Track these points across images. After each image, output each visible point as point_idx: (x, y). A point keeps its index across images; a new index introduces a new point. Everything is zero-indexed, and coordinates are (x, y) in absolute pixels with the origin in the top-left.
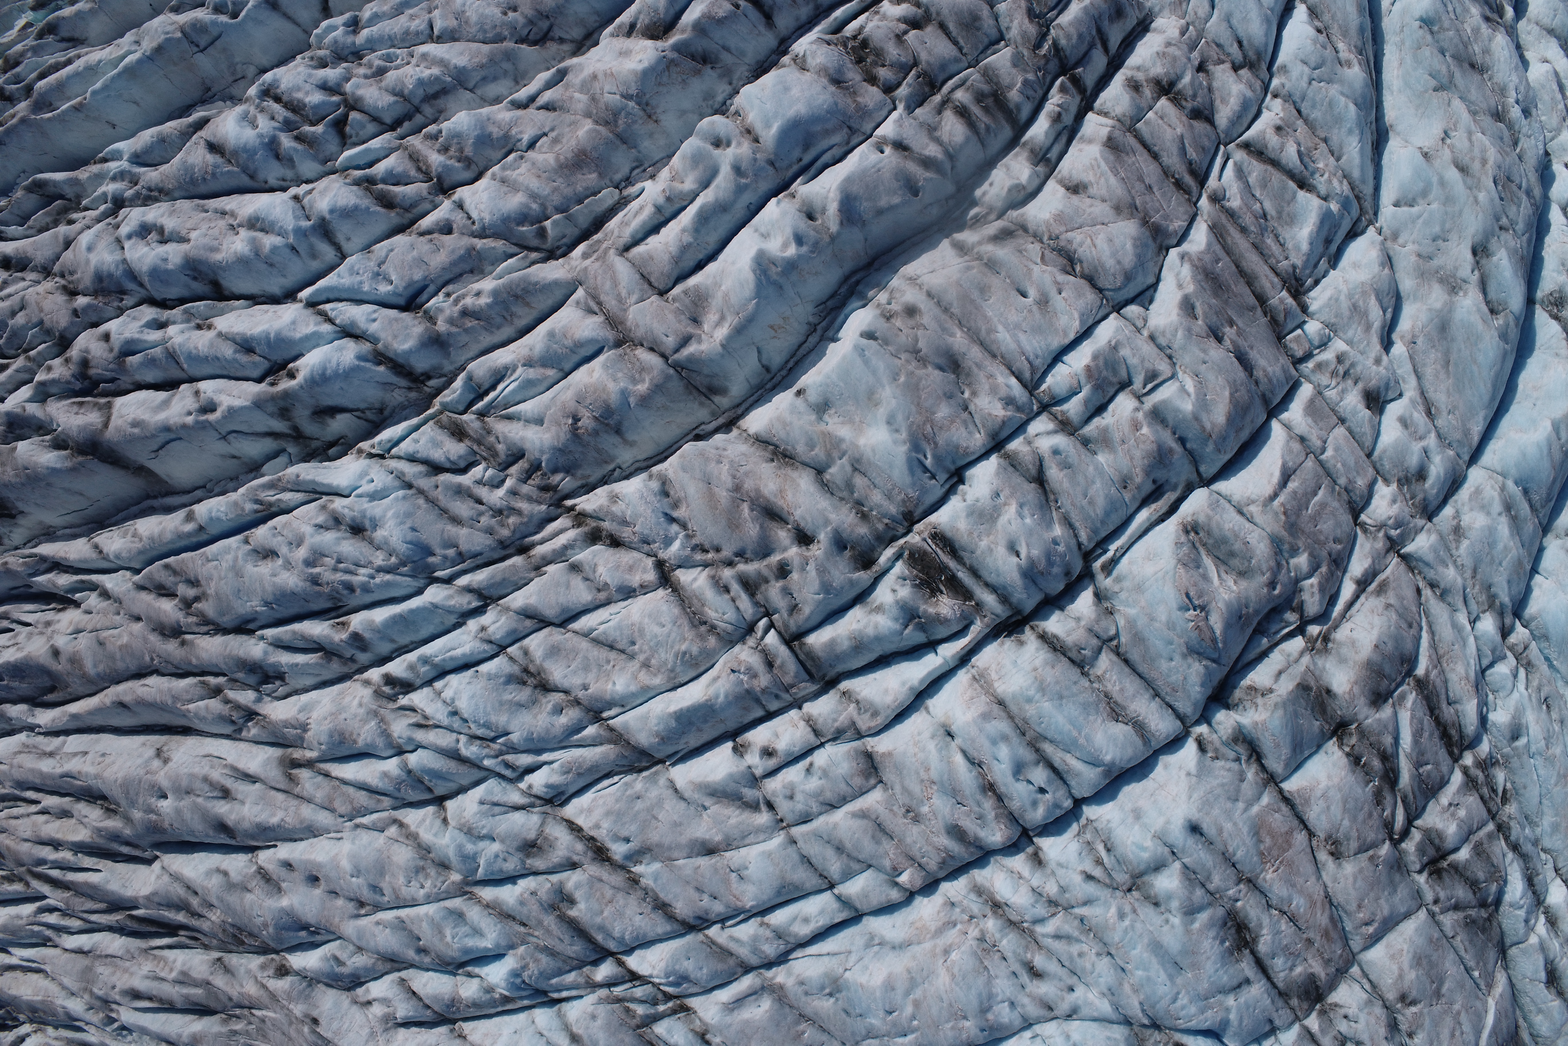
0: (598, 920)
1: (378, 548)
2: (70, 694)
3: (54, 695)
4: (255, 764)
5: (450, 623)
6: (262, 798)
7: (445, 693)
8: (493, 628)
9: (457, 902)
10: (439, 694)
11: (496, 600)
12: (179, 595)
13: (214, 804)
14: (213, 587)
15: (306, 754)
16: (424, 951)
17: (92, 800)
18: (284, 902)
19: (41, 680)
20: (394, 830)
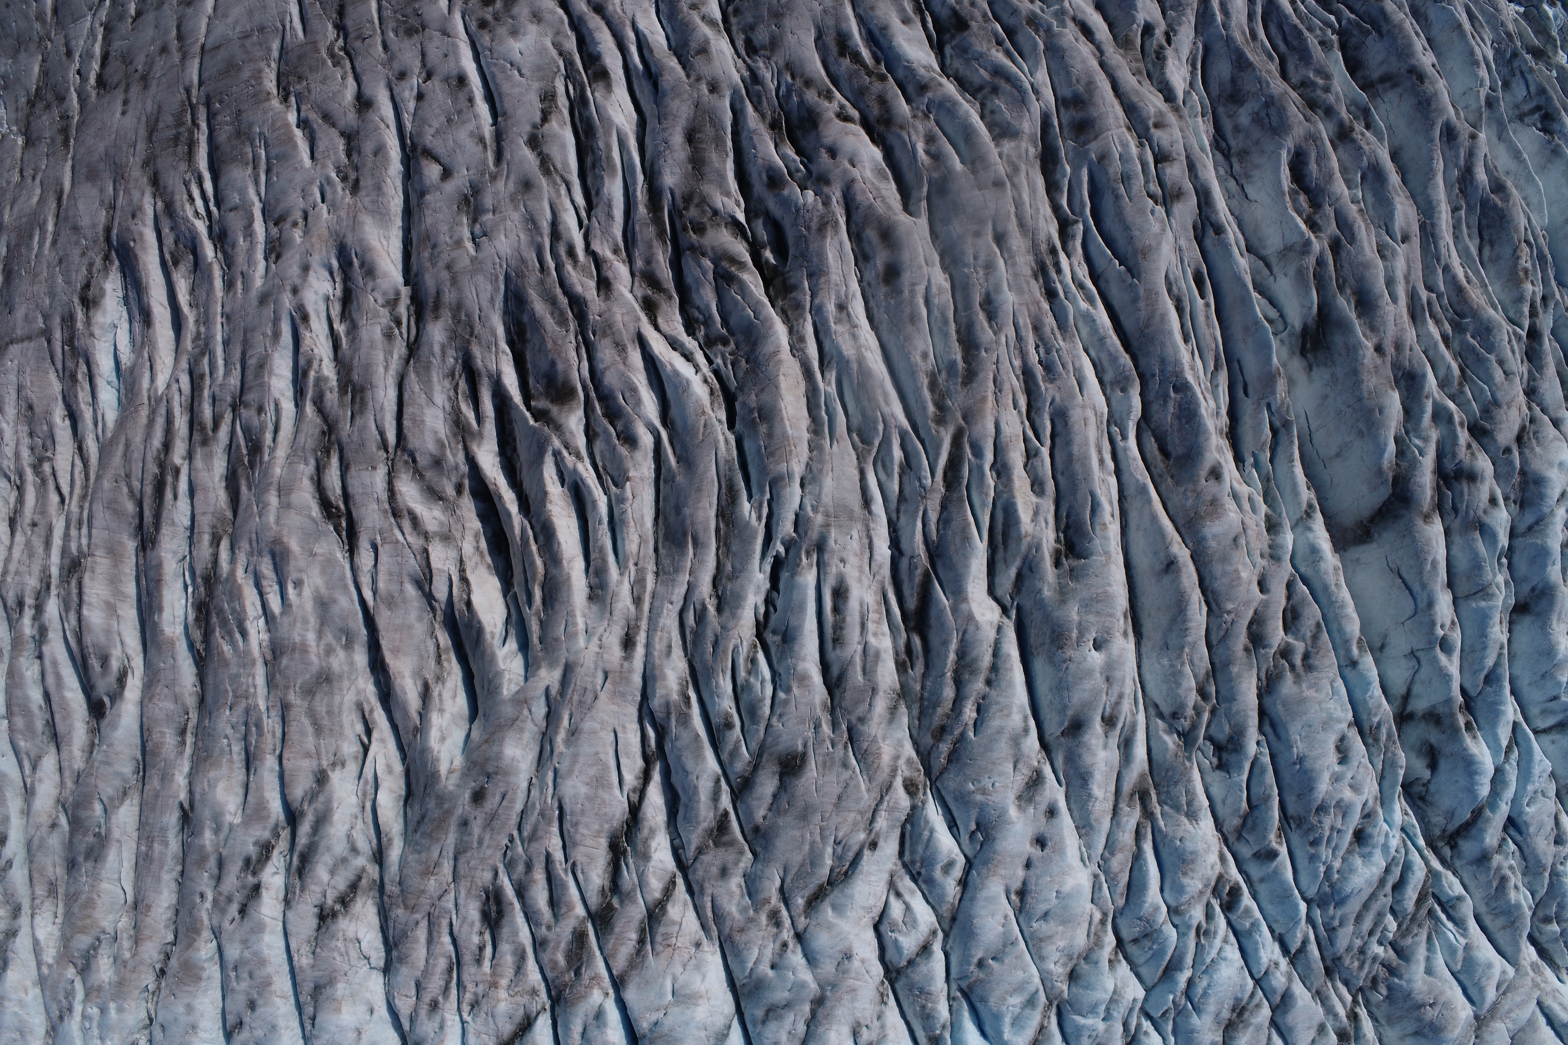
1: (1344, 859)
2: (1161, 476)
3: (1157, 452)
4: (1140, 751)
5: (1274, 926)
6: (1111, 768)
7: (1228, 948)
8: (1278, 974)
9: (1042, 998)
10: (1225, 941)
11: (1292, 962)
12: (1290, 639)
13: (1100, 712)
14: (1310, 693)
15: (1157, 810)
16: (981, 964)
17: (1063, 526)
18: (1013, 812)
19: (1177, 441)
20: (1098, 916)
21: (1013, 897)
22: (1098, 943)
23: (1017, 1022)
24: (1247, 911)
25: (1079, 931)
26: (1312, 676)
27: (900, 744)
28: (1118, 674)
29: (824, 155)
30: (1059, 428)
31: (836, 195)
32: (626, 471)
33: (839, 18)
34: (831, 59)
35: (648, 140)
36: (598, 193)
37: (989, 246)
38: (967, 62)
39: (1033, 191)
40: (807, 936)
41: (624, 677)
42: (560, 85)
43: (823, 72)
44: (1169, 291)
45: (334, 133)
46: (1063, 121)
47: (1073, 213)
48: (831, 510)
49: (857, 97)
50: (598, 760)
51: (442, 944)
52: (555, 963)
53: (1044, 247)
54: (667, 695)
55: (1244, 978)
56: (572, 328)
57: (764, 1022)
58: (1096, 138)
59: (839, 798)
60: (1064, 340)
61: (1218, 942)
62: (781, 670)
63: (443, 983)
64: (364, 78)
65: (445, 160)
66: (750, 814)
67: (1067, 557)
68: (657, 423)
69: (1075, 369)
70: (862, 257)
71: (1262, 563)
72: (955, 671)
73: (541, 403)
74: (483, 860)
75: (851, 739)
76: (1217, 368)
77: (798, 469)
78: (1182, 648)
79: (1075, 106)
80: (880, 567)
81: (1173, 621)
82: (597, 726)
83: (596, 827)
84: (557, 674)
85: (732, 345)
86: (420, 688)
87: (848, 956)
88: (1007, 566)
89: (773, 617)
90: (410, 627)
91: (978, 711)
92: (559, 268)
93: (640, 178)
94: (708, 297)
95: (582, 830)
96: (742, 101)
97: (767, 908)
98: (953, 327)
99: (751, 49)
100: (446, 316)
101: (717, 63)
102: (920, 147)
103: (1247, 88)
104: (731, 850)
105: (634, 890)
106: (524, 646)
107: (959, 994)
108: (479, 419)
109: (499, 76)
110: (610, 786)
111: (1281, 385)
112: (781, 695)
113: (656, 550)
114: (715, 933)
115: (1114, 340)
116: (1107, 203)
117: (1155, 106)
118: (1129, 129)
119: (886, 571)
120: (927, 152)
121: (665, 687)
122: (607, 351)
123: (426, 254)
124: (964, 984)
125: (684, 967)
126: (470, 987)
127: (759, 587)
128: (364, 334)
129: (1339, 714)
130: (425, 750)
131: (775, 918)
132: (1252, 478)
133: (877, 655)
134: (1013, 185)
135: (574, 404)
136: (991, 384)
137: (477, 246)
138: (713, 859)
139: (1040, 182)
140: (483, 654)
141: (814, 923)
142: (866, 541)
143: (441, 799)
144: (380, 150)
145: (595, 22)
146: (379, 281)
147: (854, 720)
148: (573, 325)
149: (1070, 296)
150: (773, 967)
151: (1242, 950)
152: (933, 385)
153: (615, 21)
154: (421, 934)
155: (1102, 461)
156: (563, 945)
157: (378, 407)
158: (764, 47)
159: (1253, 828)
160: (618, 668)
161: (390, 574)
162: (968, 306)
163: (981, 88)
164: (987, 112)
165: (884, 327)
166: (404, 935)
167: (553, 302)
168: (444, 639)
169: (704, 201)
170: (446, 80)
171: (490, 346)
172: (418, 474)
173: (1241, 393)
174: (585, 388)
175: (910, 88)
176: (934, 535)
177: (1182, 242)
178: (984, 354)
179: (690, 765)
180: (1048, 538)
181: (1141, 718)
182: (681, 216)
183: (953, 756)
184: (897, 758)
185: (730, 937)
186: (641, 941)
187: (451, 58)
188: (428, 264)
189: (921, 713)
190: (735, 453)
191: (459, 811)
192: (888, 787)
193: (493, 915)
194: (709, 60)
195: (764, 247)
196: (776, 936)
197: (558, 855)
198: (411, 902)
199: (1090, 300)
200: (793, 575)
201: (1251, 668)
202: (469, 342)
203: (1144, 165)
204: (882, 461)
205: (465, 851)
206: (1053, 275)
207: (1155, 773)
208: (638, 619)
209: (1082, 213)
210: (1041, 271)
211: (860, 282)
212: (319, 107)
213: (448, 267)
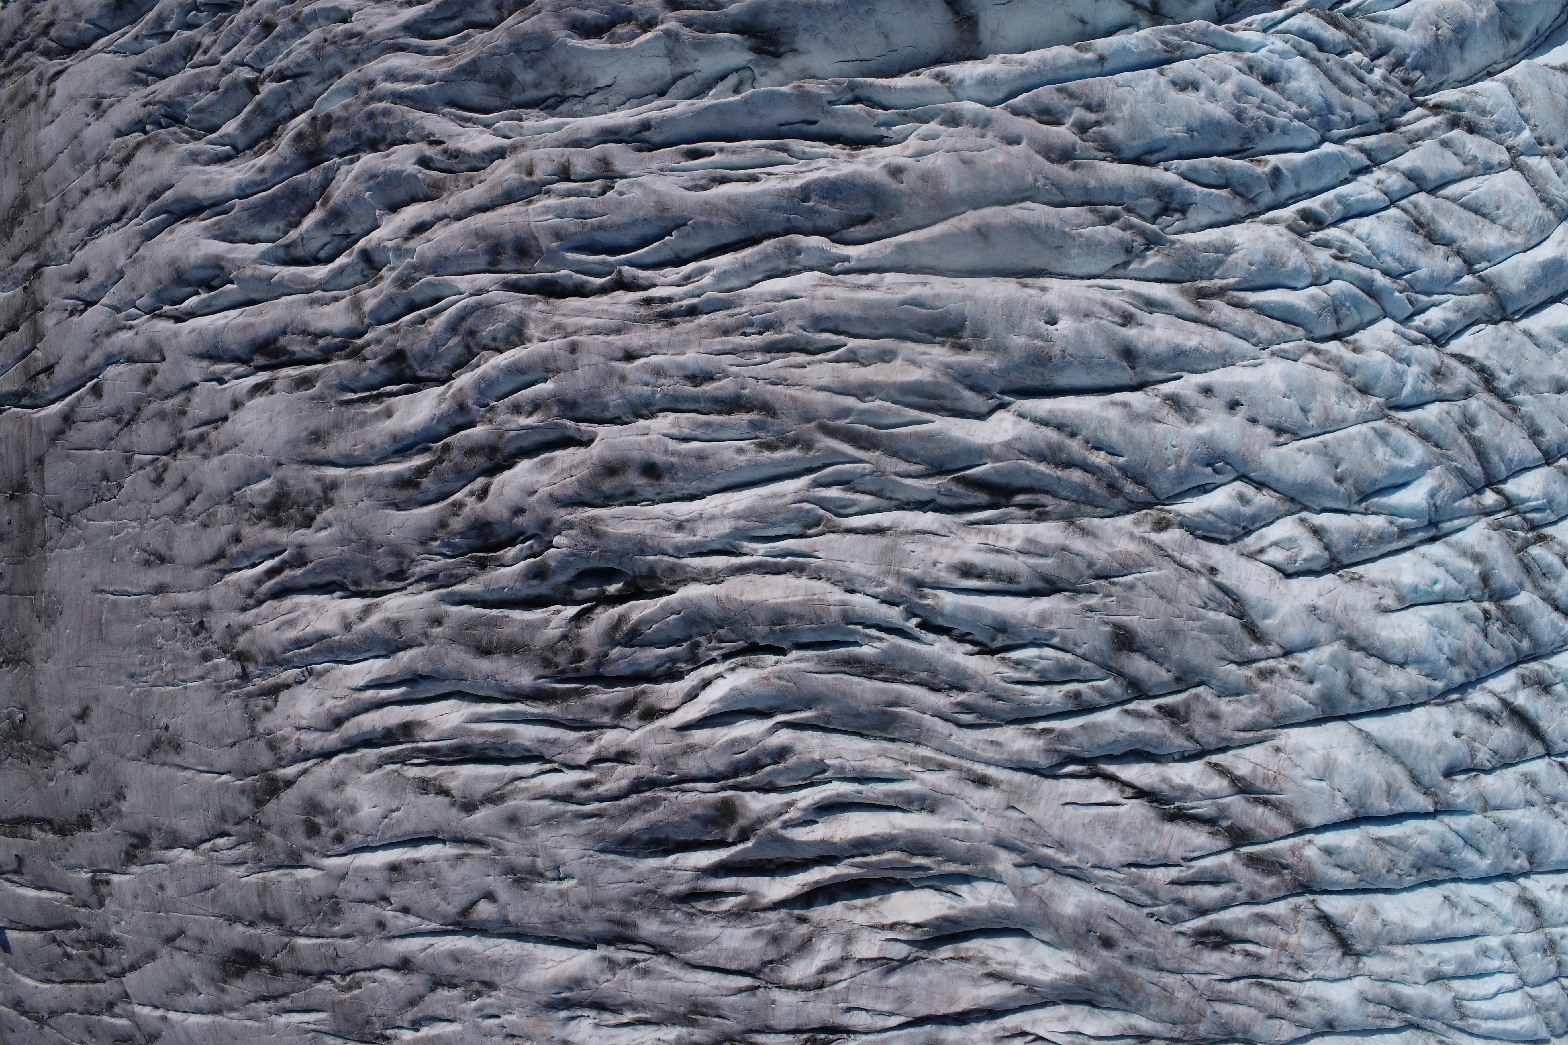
0: (1497, 440)
1: (1289, 99)
2: (889, 227)
3: (865, 227)
4: (1159, 291)
5: (1342, 178)
6: (1172, 324)
7: (1359, 230)
8: (1389, 182)
9: (1381, 424)
10: (1351, 231)
11: (1378, 164)
12: (1070, 121)
13: (1118, 328)
14: (1126, 110)
15: (1218, 282)
16: (1339, 480)
17: (929, 337)
18: (1202, 430)
19: (858, 205)
20: (1310, 357)
21: (1282, 440)
22: (1337, 361)
23: (1399, 452)
24: (1326, 205)
25: (1324, 380)
26: (1109, 106)
27: (1118, 530)
28: (1083, 305)
29: (520, 520)
30: (830, 325)
31: (564, 515)
32: (814, 761)
33: (379, 482)
34: (421, 497)
35: (481, 693)
36: (528, 750)
37: (637, 369)
38: (438, 357)
39: (583, 312)
40: (1288, 646)
41: (1014, 790)
42: (412, 772)
43: (433, 507)
44: (704, 188)
45: (430, 998)
46: (512, 268)
47: (610, 274)
48: (883, 568)
49: (463, 477)
50: (1090, 825)
51: (1238, 990)
52: (1273, 887)
53: (643, 311)
54: (1038, 751)
55: (1389, 218)
56: (662, 794)
57: (1361, 697)
58: (536, 239)
59: (1162, 597)
60: (741, 306)
61: (1352, 240)
62: (1031, 638)
63: (1273, 994)
64: (378, 961)
65: (475, 896)
66: (1163, 684)
67: (960, 338)
68: (769, 723)
69: (773, 300)
70: (630, 497)
71: (990, 138)
72: (1057, 466)
73: (732, 833)
74: (1167, 945)
75: (1106, 577)
76: (785, 150)
77: (837, 595)
78: (1064, 233)
79: (499, 254)
80: (944, 525)
81: (1036, 238)
82: (1058, 822)
83: (1152, 833)
84: (1003, 854)
85: (701, 639)
86: (990, 981)
87: (1313, 609)
88: (961, 398)
89: (978, 637)
90: (931, 984)
91: (1098, 449)
92: (600, 799)
93: (518, 707)
94: (649, 656)
95: (1153, 848)
96: (453, 594)
97: (1255, 680)
98: (713, 418)
99: (399, 575)
100: (634, 916)
101: (411, 614)
102: (524, 421)
103: (497, 68)
104: (1193, 707)
105: (1217, 805)
106: (966, 879)
107: (1364, 505)
108: (737, 893)
109: (396, 831)
110: (1116, 816)
111: (812, 86)
112: (1055, 641)
113: (893, 740)
114: (1270, 732)
115: (747, 253)
116: (604, 237)
117: (509, 171)
118: (530, 202)
119: (948, 519)
120: (530, 414)
121: (1030, 752)
122: (691, 763)
123: (569, 927)
124: (1356, 498)
125: (1297, 766)
126: (1282, 969)
127: (948, 649)
128: (639, 997)
129: (1150, 84)
130: (1053, 986)
131: (1266, 674)
132: (901, 131)
133: (1030, 541)
134: (575, 332)
135: (738, 802)
136: (779, 388)
137: (568, 877)
138: (1200, 726)
139: (573, 302)
140: (968, 919)
141: (1277, 638)
142: (917, 536)
143: (1104, 977)
144: (455, 957)
145: (351, 728)
146: (588, 975)
147: (1090, 572)
148: (660, 793)
149: (697, 292)
150: (1311, 682)
151: (1361, 215)
152: (771, 447)
153: (353, 708)
154: (1225, 1009)
155: (869, 287)
156: (1258, 878)
157: (715, 992)
158: (400, 564)
159: (1248, 187)
160: (1006, 795)
161: (878, 997)
162: (696, 399)
163: (468, 347)
164: (493, 345)
165: (705, 486)
166: (1223, 1025)
167: (633, 810)
168: (945, 952)
169: (551, 647)
170: (392, 883)
171: (667, 874)
172: (784, 959)
173: (813, 128)
174: (723, 789)
175: (460, 420)
176: (921, 468)
177: (654, 166)
178: (746, 391)
179: (1108, 738)
180: (940, 354)
181: (1128, 285)
182: (563, 671)
183: (1138, 480)
184: (1132, 535)
185: (1275, 719)
186: (1266, 803)
187: (370, 875)
188: (579, 927)
189: (1091, 504)
190: (811, 653)
191: (1118, 963)
192: (1160, 549)
193: (1218, 939)
194: (407, 621)
195: (604, 591)
196: (1283, 676)
197: (1173, 873)
198: (1195, 1016)
199: (703, 271)
200: (942, 614)
201: (1092, 166)
202: (662, 896)
203: (570, 193)
204: (839, 509)
205: (1156, 960)
206: (673, 306)
207: (1180, 278)
208: (960, 769)
209: (612, 265)
210: (667, 318)
211: (654, 502)
212: (401, 1008)
213: (586, 907)
